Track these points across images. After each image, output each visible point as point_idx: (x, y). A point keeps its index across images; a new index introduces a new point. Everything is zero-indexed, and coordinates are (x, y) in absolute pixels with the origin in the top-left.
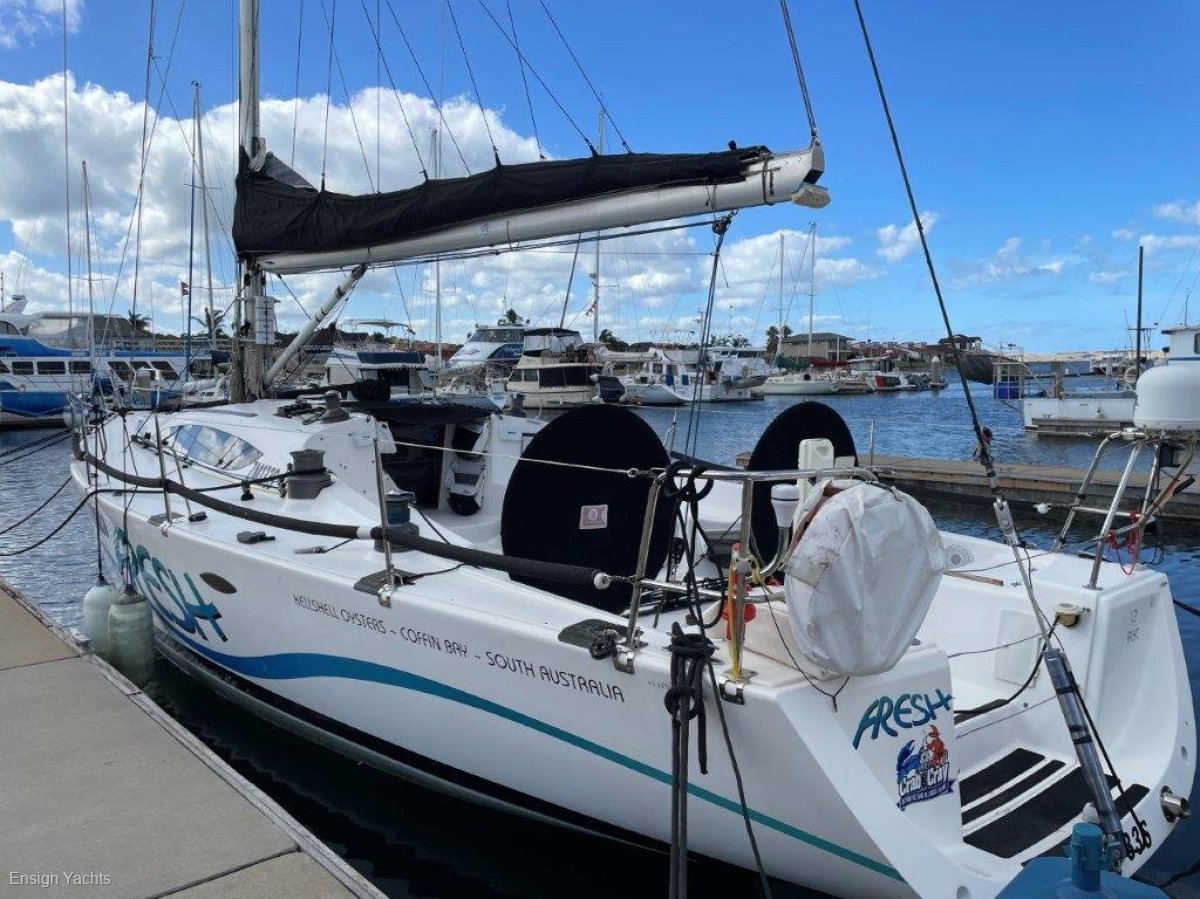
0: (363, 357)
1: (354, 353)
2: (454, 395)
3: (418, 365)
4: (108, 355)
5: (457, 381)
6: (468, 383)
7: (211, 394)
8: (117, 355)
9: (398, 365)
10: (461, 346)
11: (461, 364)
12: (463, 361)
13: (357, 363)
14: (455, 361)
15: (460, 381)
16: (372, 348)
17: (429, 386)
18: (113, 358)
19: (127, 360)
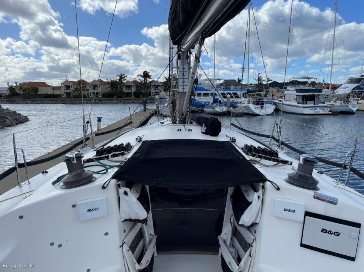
0: (298, 91)
1: (294, 89)
2: (333, 105)
3: (319, 94)
4: (221, 91)
5: (336, 99)
6: (341, 100)
7: (244, 103)
8: (223, 91)
9: (311, 94)
10: (341, 85)
11: (340, 93)
12: (340, 91)
13: (295, 93)
14: (337, 91)
15: (337, 99)
16: (302, 87)
17: (323, 102)
18: (222, 92)
19: (226, 92)
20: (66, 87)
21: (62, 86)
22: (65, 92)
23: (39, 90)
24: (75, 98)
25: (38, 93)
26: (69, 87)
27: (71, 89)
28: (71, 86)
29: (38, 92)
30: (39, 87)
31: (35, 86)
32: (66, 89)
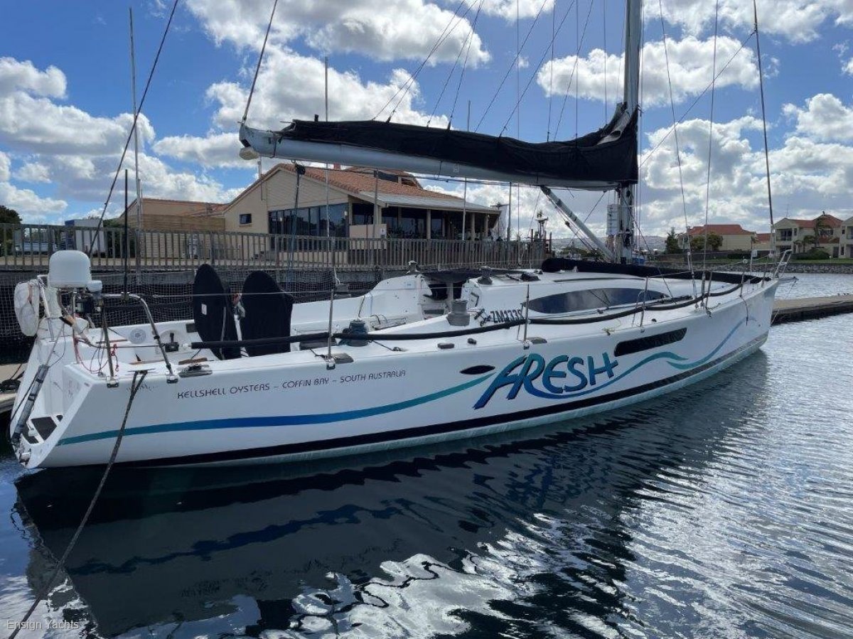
20: (782, 233)
21: (774, 231)
22: (777, 247)
23: (723, 242)
24: (798, 259)
25: (720, 248)
26: (790, 233)
27: (794, 238)
28: (793, 232)
29: (721, 245)
30: (724, 237)
31: (716, 234)
32: (782, 240)
